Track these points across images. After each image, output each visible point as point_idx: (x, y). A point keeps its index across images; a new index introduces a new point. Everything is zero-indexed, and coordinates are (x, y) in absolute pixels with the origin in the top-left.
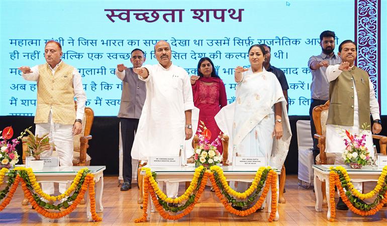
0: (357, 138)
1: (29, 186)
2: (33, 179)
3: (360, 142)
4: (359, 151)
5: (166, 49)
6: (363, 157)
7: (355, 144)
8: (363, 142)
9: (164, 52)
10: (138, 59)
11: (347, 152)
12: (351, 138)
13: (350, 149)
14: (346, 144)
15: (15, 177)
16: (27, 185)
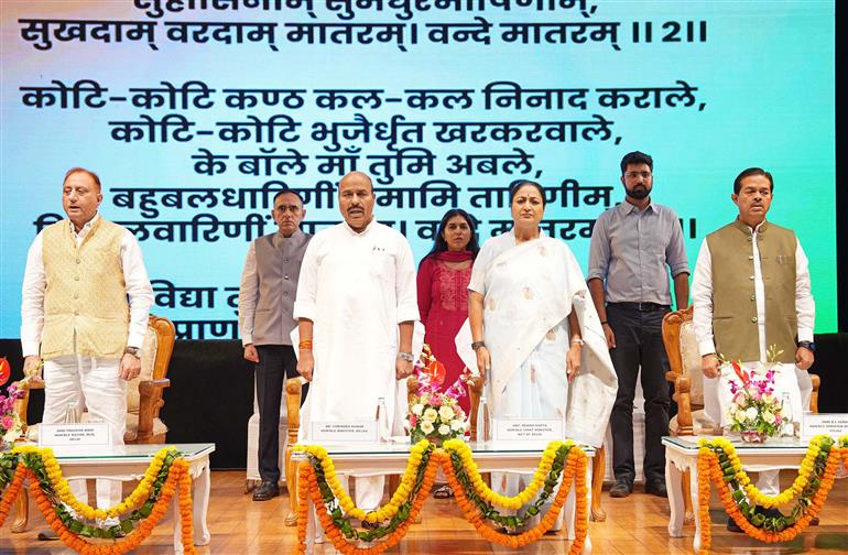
0: (756, 378)
1: (47, 488)
2: (54, 473)
3: (762, 386)
4: (760, 406)
5: (361, 194)
6: (769, 417)
7: (753, 392)
8: (769, 385)
9: (355, 199)
10: (289, 213)
11: (734, 406)
12: (744, 378)
13: (742, 401)
14: (733, 391)
15: (14, 467)
16: (42, 486)
